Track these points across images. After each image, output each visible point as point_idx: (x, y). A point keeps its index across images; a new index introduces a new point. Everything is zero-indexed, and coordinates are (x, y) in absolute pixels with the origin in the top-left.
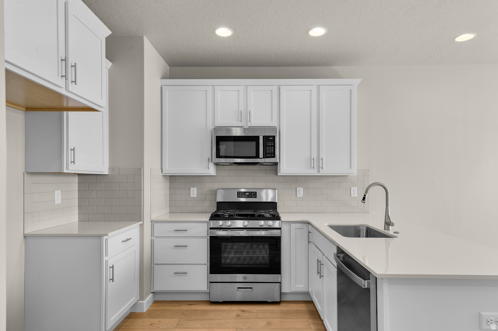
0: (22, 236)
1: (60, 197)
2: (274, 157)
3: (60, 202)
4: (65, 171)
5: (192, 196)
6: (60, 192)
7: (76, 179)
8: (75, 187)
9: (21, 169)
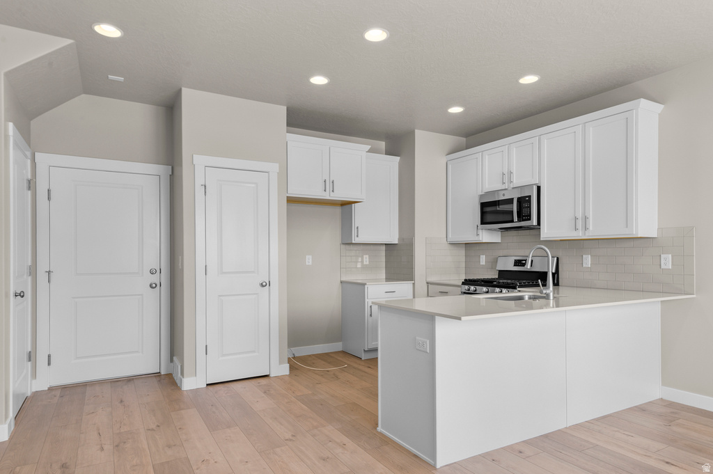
0: (339, 282)
1: (368, 260)
2: (530, 219)
3: (368, 263)
4: (353, 242)
5: (481, 264)
6: (367, 256)
7: (384, 247)
8: (383, 253)
9: (339, 240)
